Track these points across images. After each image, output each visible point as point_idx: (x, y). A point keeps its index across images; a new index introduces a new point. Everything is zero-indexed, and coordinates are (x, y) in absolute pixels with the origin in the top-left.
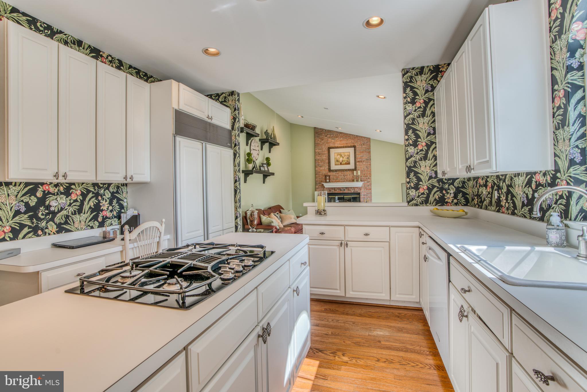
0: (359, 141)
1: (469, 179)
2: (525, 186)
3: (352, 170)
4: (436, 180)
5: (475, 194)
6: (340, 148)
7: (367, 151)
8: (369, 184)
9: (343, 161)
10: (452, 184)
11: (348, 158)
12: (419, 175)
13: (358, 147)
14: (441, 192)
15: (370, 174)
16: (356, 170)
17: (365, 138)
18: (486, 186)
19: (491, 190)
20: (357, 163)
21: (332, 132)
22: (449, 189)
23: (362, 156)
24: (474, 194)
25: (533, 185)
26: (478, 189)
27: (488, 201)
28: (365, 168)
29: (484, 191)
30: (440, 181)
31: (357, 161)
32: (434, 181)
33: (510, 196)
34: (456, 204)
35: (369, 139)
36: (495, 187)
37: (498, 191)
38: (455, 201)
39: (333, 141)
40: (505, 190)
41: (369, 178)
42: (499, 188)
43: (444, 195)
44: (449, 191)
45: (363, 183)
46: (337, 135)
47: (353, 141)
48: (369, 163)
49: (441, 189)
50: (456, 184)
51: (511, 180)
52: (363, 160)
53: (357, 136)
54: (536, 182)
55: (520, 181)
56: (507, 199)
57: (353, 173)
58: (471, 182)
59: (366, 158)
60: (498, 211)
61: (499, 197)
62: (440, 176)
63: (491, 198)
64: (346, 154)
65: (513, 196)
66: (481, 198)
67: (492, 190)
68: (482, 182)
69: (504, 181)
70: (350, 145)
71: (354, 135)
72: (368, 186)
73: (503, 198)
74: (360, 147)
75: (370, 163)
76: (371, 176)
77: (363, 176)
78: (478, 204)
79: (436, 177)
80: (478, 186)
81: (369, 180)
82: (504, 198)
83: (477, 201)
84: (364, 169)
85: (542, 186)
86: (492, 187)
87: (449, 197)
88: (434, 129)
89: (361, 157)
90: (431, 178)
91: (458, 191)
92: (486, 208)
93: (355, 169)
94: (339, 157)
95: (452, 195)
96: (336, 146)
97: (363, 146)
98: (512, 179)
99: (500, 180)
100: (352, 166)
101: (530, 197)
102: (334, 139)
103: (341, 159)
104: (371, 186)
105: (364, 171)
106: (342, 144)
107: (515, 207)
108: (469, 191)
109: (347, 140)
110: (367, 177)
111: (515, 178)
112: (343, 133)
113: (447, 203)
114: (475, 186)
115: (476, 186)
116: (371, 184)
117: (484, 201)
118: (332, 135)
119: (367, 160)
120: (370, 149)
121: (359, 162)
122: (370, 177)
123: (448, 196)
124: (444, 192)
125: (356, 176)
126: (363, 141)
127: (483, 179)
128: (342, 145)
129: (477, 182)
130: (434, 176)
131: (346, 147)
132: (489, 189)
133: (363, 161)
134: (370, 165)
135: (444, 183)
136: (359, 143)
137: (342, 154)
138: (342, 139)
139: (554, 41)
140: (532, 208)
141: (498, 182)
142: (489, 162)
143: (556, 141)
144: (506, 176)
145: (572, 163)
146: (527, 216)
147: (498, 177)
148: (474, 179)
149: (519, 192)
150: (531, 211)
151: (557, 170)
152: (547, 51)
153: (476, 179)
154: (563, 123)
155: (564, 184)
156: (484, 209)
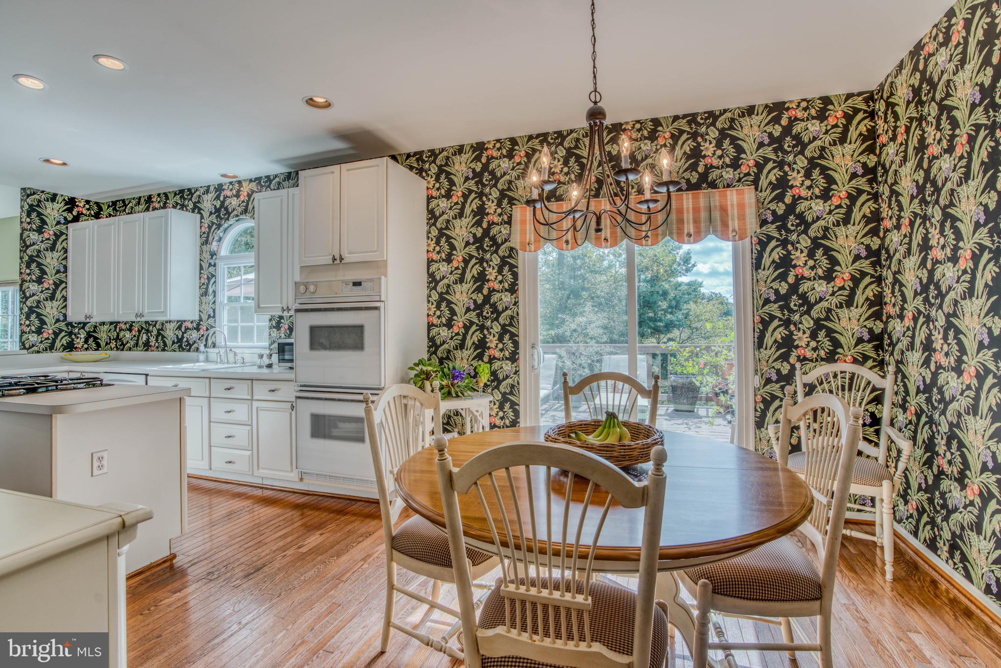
1: (103, 323)
4: (64, 323)
5: (112, 338)
10: (83, 328)
12: (42, 317)
14: (70, 337)
18: (130, 330)
19: (137, 333)
22: (79, 334)
24: (110, 339)
25: (183, 329)
26: (118, 333)
27: (132, 343)
29: (127, 335)
30: (70, 324)
32: (62, 325)
33: (160, 338)
34: (87, 349)
36: (143, 331)
37: (147, 334)
38: (86, 346)
40: (155, 332)
42: (148, 331)
43: (73, 340)
44: (78, 336)
49: (70, 334)
50: (87, 328)
54: (187, 327)
55: (173, 326)
56: (156, 340)
58: (105, 327)
60: (147, 350)
61: (148, 339)
62: (69, 319)
63: (137, 341)
66: (122, 342)
68: (125, 327)
69: (155, 326)
78: (117, 347)
79: (65, 320)
80: (118, 331)
83: (116, 344)
85: (190, 329)
86: (139, 331)
88: (65, 267)
90: (58, 321)
91: (89, 335)
92: (130, 349)
95: (83, 340)
98: (163, 324)
99: (150, 325)
101: (180, 337)
107: (165, 345)
108: (103, 336)
111: (166, 324)
113: (76, 348)
114: (113, 329)
115: (115, 330)
117: (127, 344)
123: (78, 340)
124: (73, 337)
127: (125, 324)
129: (115, 327)
130: (62, 318)
132: (134, 333)
135: (73, 327)
139: (202, 244)
140: (181, 345)
141: (147, 327)
142: (164, 313)
143: (201, 303)
144: (156, 322)
145: (209, 317)
146: (177, 350)
147: (146, 322)
148: (111, 323)
149: (170, 334)
150: (180, 346)
151: (201, 320)
152: (198, 249)
153: (115, 324)
154: (205, 294)
155: (205, 328)
156: (127, 350)
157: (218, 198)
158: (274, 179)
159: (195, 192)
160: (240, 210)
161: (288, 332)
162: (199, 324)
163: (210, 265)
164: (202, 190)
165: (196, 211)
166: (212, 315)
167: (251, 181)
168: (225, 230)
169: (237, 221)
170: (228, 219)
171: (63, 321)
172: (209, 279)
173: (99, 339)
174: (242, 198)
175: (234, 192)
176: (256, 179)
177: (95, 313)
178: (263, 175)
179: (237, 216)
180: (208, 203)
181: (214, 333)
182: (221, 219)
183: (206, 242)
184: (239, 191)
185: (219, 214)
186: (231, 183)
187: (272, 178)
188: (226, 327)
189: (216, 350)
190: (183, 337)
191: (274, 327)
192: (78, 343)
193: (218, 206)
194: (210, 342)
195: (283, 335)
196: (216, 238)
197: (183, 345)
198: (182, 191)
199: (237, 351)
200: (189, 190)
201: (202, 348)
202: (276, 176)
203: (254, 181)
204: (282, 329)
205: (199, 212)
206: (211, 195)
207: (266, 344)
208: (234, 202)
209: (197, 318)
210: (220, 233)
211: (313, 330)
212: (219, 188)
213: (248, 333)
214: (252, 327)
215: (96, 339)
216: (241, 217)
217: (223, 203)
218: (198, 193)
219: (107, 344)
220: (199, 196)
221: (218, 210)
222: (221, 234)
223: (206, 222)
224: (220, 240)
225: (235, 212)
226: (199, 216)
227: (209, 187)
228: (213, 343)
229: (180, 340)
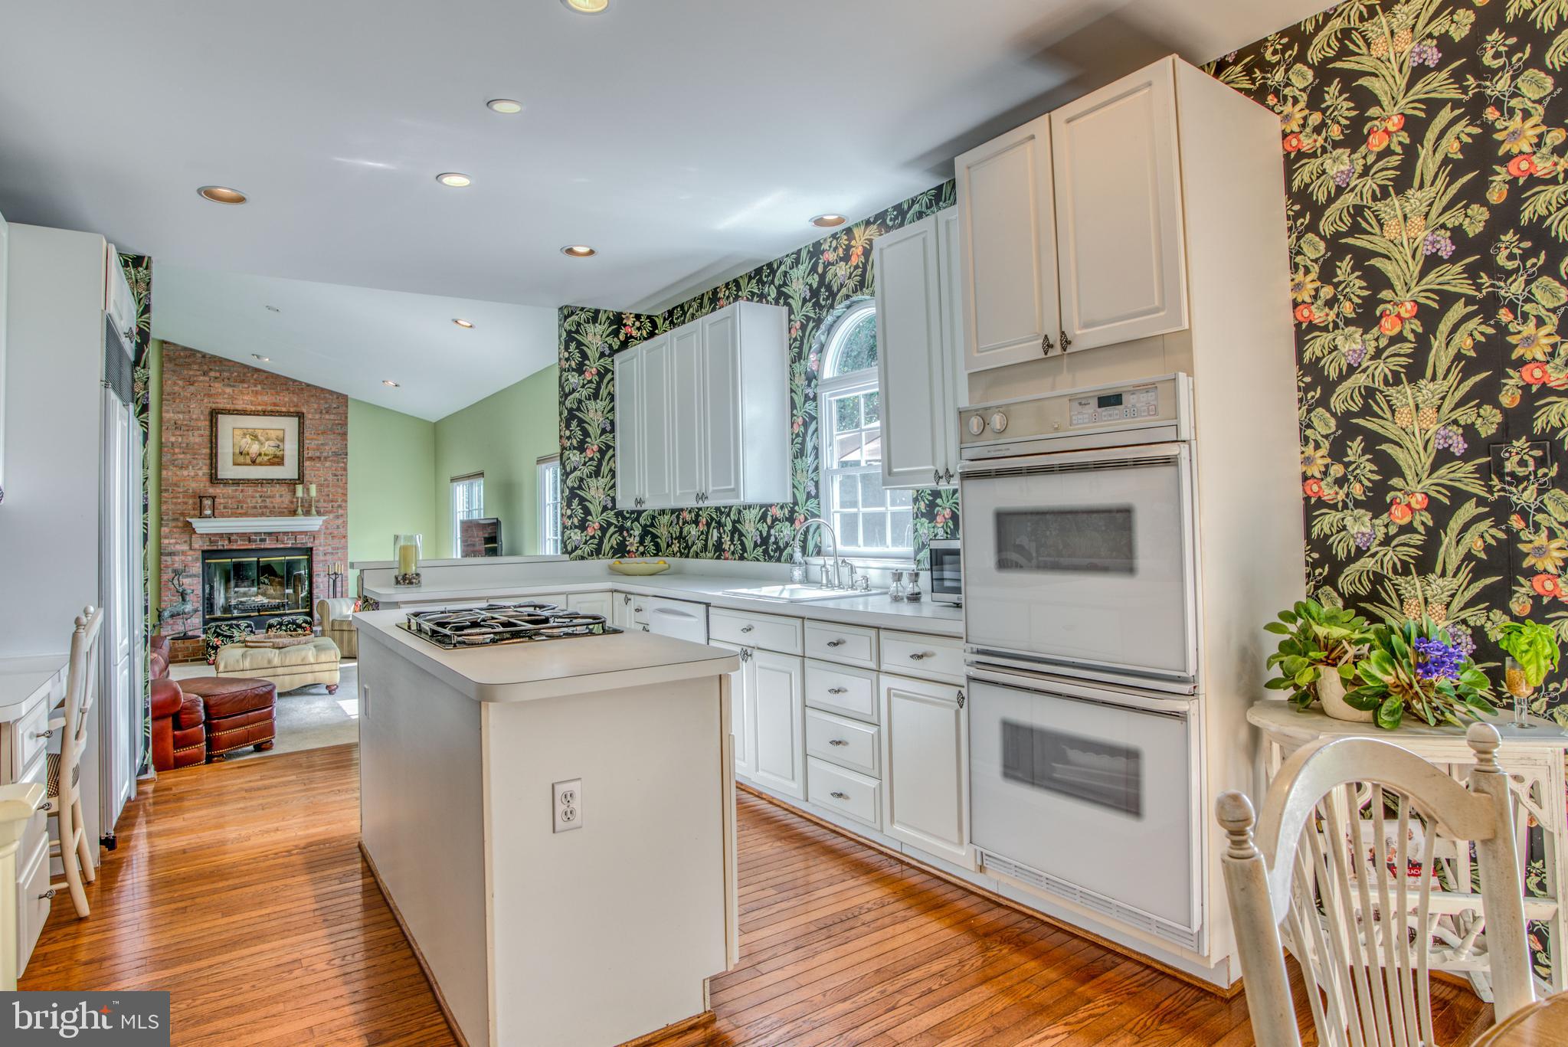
0: (313, 400)
1: (664, 512)
2: (759, 521)
3: (291, 484)
4: (613, 513)
5: (674, 536)
6: (254, 415)
7: (337, 431)
8: (340, 521)
9: (260, 455)
10: (638, 519)
11: (278, 447)
12: (586, 503)
13: (310, 416)
14: (621, 534)
15: (345, 495)
16: (302, 483)
17: (331, 392)
18: (696, 522)
19: (706, 528)
20: (307, 464)
21: (227, 363)
22: (632, 529)
23: (322, 444)
24: (672, 537)
25: (769, 520)
26: (681, 528)
27: (700, 545)
28: (330, 478)
29: (693, 531)
30: (620, 514)
31: (306, 455)
32: (610, 515)
33: (736, 536)
34: (643, 554)
35: (343, 399)
36: (714, 524)
37: (719, 530)
38: (641, 549)
39: (229, 390)
40: (729, 527)
41: (340, 506)
42: (720, 525)
43: (625, 539)
44: (632, 532)
45: (324, 521)
46: (244, 374)
47: (295, 400)
48: (342, 465)
49: (621, 529)
50: (642, 520)
51: (739, 514)
52: (325, 454)
53: (308, 385)
54: (772, 516)
55: (751, 515)
56: (732, 540)
57: (294, 492)
58: (667, 517)
59: (333, 450)
60: (718, 558)
61: (720, 538)
62: (619, 506)
63: (706, 540)
64: (273, 434)
65: (741, 535)
66: (687, 542)
67: (709, 528)
68: (688, 517)
69: (728, 515)
70: (284, 409)
71: (301, 383)
72: (338, 527)
73: (726, 538)
74: (317, 416)
75: (346, 464)
76: (346, 501)
77: (324, 501)
78: (680, 551)
79: (614, 507)
80: (681, 523)
81: (340, 512)
82: (729, 538)
83: (679, 547)
84: (326, 480)
85: (779, 521)
86: (708, 525)
87: (633, 543)
88: (612, 423)
89: (318, 445)
90: (605, 509)
91: (645, 532)
92: (696, 555)
93: (301, 479)
94: (249, 441)
95: (637, 539)
96: (239, 407)
97: (327, 417)
98: (740, 512)
99: (722, 513)
100: (289, 470)
101: (765, 534)
102: (234, 386)
103: (255, 448)
104: (346, 530)
105: (328, 486)
106: (259, 404)
107: (744, 548)
108: (663, 532)
109: (277, 393)
110: (336, 504)
111: (744, 512)
112: (264, 371)
113: (628, 552)
114: (675, 522)
115: (678, 523)
116: (345, 523)
117: (692, 546)
118: (226, 374)
119: (336, 454)
120: (346, 424)
121: (311, 459)
122: (344, 504)
123: (631, 540)
124: (625, 534)
125: (302, 499)
126: (326, 403)
127: (691, 512)
128: (260, 408)
129: (679, 517)
130: (610, 505)
131: (272, 413)
132: (702, 527)
133: (326, 458)
134: (345, 469)
135: (625, 518)
136: (315, 406)
137: (259, 433)
138: (259, 387)
139: (794, 361)
140: (767, 548)
141: (717, 518)
142: (735, 491)
143: (795, 470)
144: (731, 508)
145: (809, 496)
146: (761, 558)
147: (718, 509)
148: (673, 511)
149: (751, 529)
150: (765, 552)
151: (795, 503)
152: (787, 369)
153: (677, 512)
154: (800, 454)
155: (802, 518)
156: (693, 557)
157: (814, 269)
158: (910, 208)
159: (778, 268)
160: (851, 284)
161: (951, 524)
162: (792, 511)
163: (807, 398)
164: (789, 261)
165: (782, 301)
166: (813, 493)
167: (868, 223)
168: (830, 330)
169: (848, 307)
170: (832, 306)
171: (612, 509)
172: (806, 425)
173: (658, 537)
174: (854, 261)
175: (841, 252)
176: (877, 217)
177: (647, 496)
178: (889, 206)
179: (848, 297)
180: (799, 285)
181: (818, 527)
182: (821, 307)
183: (798, 357)
184: (848, 247)
185: (818, 300)
186: (834, 236)
187: (906, 207)
188: (837, 517)
189: (819, 561)
190: (769, 535)
191: (923, 515)
192: (632, 544)
193: (815, 286)
194: (811, 545)
195: (941, 532)
196: (815, 346)
197: (771, 550)
198: (759, 271)
199: (856, 562)
200: (770, 265)
201: (798, 555)
202: (913, 201)
203: (874, 223)
204: (939, 519)
205: (787, 304)
206: (804, 267)
207: (908, 549)
208: (841, 270)
209: (789, 500)
210: (820, 335)
211: (1003, 519)
212: (816, 250)
213: (875, 527)
214: (883, 515)
215: (654, 537)
216: (855, 298)
217: (822, 277)
218: (783, 268)
219: (668, 546)
220: (785, 273)
221: (815, 293)
222: (823, 338)
223: (798, 318)
224: (822, 349)
225: (844, 291)
226: (785, 309)
227: (799, 252)
228: (816, 546)
229: (765, 541)
